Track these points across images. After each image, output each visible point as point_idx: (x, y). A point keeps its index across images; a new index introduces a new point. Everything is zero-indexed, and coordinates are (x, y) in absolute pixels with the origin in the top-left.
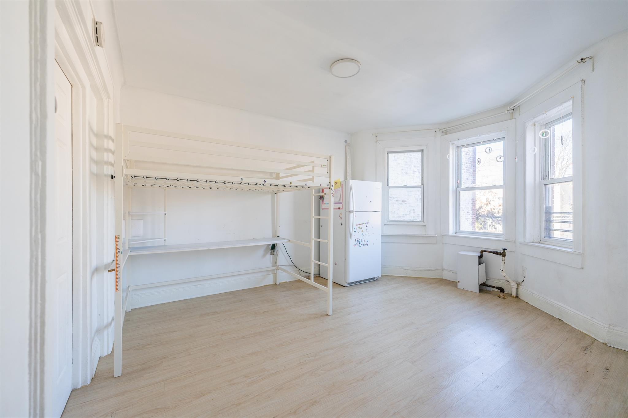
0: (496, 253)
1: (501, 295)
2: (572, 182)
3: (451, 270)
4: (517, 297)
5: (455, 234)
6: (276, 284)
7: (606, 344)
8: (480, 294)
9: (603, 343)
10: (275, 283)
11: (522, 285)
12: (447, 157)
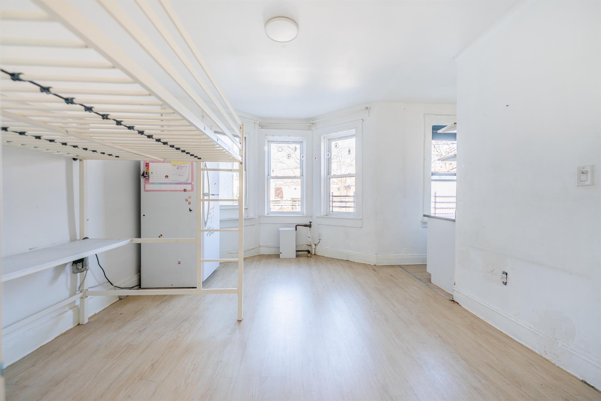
0: (306, 226)
1: (309, 256)
2: (354, 177)
3: (267, 246)
4: (315, 254)
5: (267, 215)
6: (79, 324)
7: (375, 265)
8: (297, 259)
9: (374, 265)
10: (77, 324)
11: (318, 245)
12: (264, 149)
